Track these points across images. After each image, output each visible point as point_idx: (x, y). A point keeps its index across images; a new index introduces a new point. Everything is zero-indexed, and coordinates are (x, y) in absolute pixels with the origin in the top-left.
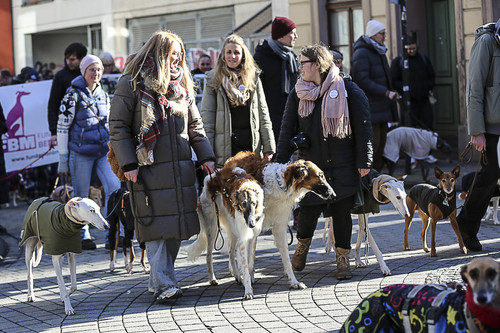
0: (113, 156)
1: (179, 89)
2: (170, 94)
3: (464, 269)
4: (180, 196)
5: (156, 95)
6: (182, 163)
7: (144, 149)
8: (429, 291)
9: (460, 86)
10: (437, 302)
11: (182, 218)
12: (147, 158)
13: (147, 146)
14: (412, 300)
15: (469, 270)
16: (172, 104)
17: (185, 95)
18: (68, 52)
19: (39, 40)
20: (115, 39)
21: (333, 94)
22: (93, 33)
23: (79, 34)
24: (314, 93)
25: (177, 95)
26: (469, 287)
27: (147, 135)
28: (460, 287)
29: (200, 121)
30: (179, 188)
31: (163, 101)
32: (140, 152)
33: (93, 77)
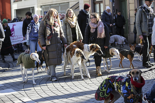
0: (39, 42)
1: (57, 24)
2: (54, 25)
3: (130, 72)
4: (58, 53)
5: (50, 26)
6: (58, 44)
7: (48, 41)
8: (121, 78)
9: (129, 24)
10: (123, 81)
11: (58, 59)
12: (48, 43)
13: (48, 40)
14: (117, 79)
15: (131, 72)
16: (55, 28)
17: (59, 26)
18: (26, 14)
19: (18, 11)
20: (38, 11)
21: (101, 26)
22: (32, 9)
23: (28, 10)
24: (95, 26)
25: (56, 26)
26: (132, 77)
27: (48, 37)
28: (129, 77)
29: (63, 33)
30: (57, 51)
31: (53, 28)
32: (47, 41)
33: (37, 20)
